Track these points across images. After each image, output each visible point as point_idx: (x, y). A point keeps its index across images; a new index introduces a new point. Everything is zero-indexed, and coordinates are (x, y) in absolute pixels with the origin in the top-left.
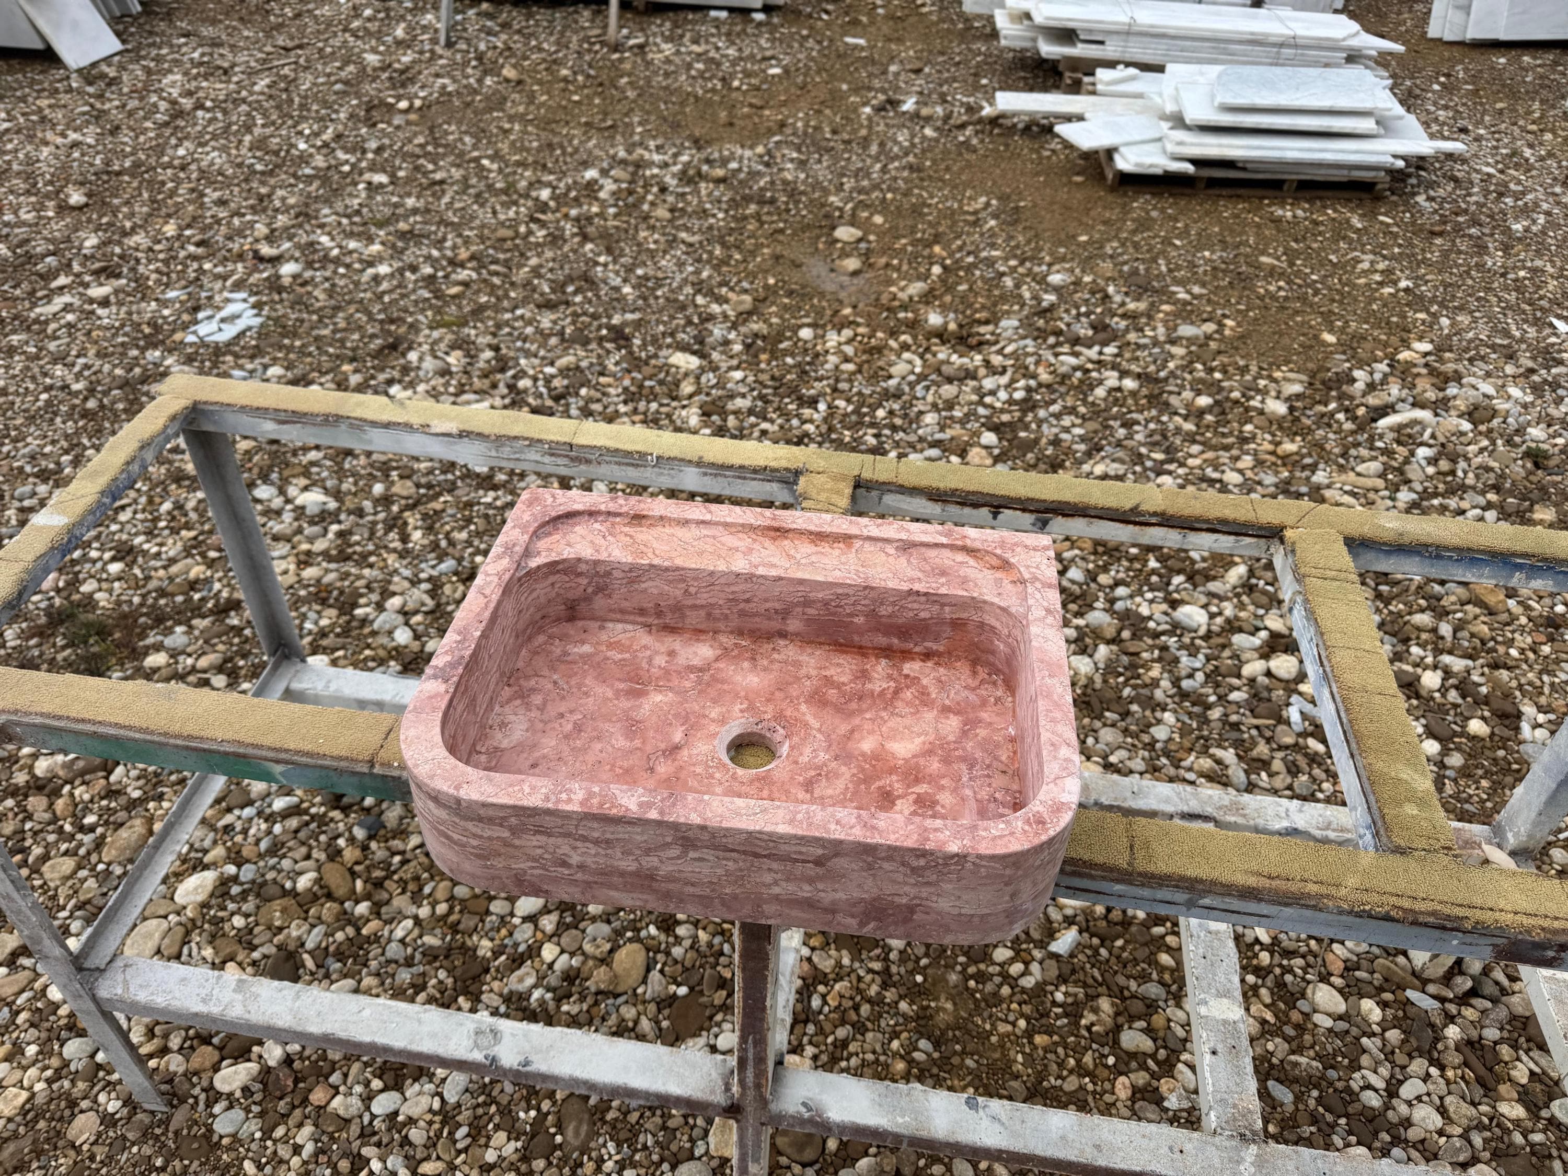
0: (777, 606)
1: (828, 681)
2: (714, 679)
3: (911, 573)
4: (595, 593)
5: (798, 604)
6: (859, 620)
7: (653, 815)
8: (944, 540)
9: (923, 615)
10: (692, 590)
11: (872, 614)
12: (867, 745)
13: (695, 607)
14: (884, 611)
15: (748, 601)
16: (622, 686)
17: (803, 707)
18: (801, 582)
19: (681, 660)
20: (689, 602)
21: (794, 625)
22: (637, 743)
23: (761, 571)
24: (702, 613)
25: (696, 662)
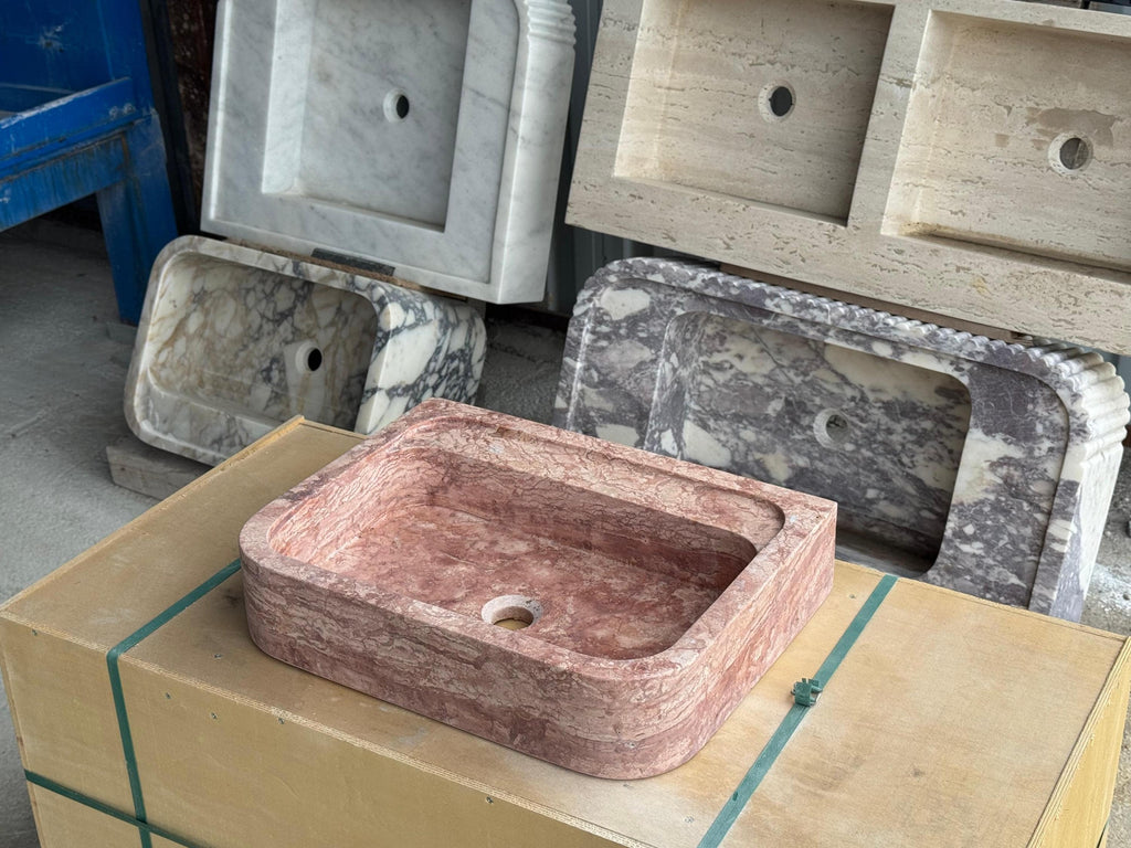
0: (582, 516)
1: (605, 587)
2: (514, 566)
3: (693, 506)
4: (450, 483)
5: (596, 518)
6: (645, 541)
7: (373, 602)
8: (737, 488)
9: (695, 544)
10: (520, 491)
11: (655, 538)
12: (601, 634)
13: (522, 508)
14: (665, 535)
15: (560, 509)
16: (441, 555)
17: (570, 599)
18: (599, 496)
19: (497, 549)
20: (517, 503)
21: (596, 538)
22: (427, 592)
23: (570, 482)
24: (527, 515)
25: (509, 552)
